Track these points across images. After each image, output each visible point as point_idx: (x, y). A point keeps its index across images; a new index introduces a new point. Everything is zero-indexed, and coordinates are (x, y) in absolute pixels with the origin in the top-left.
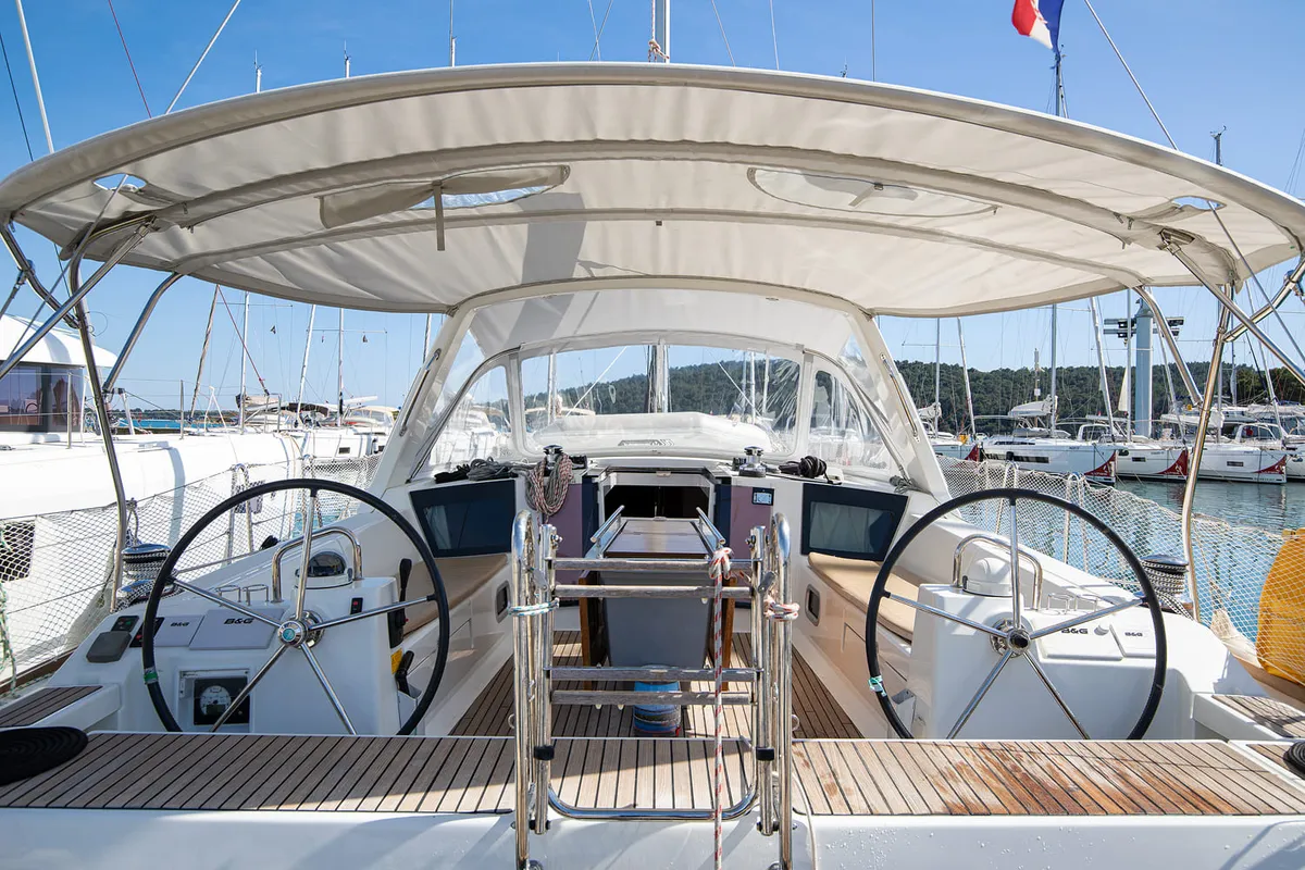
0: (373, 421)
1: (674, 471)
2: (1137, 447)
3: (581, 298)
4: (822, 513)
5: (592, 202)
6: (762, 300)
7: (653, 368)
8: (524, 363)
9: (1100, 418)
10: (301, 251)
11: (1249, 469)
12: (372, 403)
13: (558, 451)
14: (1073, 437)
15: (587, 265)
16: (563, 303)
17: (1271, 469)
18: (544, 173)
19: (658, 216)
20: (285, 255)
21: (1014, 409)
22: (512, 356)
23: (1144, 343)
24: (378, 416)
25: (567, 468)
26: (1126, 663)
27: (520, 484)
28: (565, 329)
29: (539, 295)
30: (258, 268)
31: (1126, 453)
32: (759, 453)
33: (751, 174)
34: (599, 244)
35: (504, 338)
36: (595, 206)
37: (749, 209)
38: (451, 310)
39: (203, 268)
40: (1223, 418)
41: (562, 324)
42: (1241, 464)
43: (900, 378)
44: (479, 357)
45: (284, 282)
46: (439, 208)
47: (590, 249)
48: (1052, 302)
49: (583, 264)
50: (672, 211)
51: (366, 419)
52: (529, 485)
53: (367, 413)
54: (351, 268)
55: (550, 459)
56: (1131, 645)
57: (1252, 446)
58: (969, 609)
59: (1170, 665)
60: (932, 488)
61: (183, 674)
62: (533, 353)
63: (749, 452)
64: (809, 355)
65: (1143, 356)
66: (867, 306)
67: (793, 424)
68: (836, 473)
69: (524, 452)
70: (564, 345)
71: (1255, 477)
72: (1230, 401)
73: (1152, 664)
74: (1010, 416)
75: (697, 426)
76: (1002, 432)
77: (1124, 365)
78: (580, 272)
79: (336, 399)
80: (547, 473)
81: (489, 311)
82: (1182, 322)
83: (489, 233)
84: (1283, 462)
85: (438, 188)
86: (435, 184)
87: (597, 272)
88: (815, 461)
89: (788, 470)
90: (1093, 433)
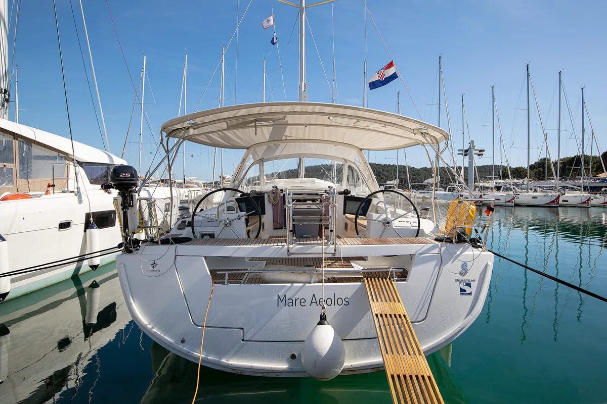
0: (196, 186)
1: (308, 194)
2: (466, 194)
3: (283, 145)
4: (348, 203)
5: (290, 122)
6: (332, 146)
7: (299, 165)
8: (264, 163)
9: (454, 184)
10: (214, 134)
11: (502, 201)
12: (195, 179)
13: (276, 187)
14: (445, 191)
15: (286, 136)
16: (277, 146)
17: (509, 201)
18: (281, 117)
19: (306, 125)
20: (210, 135)
21: (425, 181)
22: (261, 161)
23: (471, 158)
24: (198, 184)
25: (279, 192)
26: (412, 228)
27: (266, 196)
28: (277, 154)
29: (272, 144)
30: (203, 138)
31: (462, 196)
32: (332, 188)
33: (329, 118)
34: (290, 132)
35: (260, 156)
36: (291, 123)
37: (329, 124)
38: (248, 148)
39: (192, 139)
40: (495, 184)
41: (276, 152)
42: (499, 200)
43: (369, 167)
44: (252, 161)
45: (208, 141)
46: (255, 124)
47: (287, 133)
48: (398, 148)
49: (285, 136)
50: (309, 124)
51: (193, 185)
52: (269, 196)
53: (193, 183)
54: (226, 138)
55: (274, 190)
56: (413, 224)
57: (504, 194)
58: (379, 217)
59: (421, 228)
60: (378, 197)
61: (200, 232)
62: (268, 160)
63: (329, 187)
64: (346, 161)
65: (471, 163)
66: (360, 147)
67: (342, 181)
68: (354, 193)
69: (263, 189)
70: (276, 158)
71: (504, 204)
72: (500, 178)
73: (417, 228)
74: (424, 184)
75: (314, 182)
76: (421, 189)
77: (462, 166)
78: (284, 138)
79: (183, 178)
80: (273, 193)
81: (257, 149)
82: (484, 151)
83: (262, 130)
84: (513, 199)
85: (255, 121)
86: (255, 120)
87: (288, 138)
88: (347, 190)
89: (340, 193)
90: (453, 189)
